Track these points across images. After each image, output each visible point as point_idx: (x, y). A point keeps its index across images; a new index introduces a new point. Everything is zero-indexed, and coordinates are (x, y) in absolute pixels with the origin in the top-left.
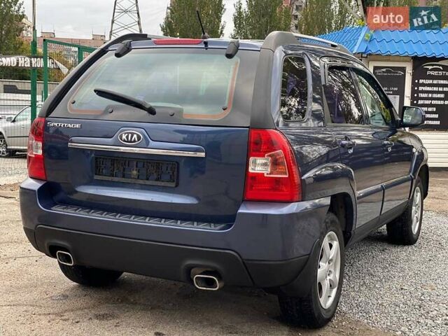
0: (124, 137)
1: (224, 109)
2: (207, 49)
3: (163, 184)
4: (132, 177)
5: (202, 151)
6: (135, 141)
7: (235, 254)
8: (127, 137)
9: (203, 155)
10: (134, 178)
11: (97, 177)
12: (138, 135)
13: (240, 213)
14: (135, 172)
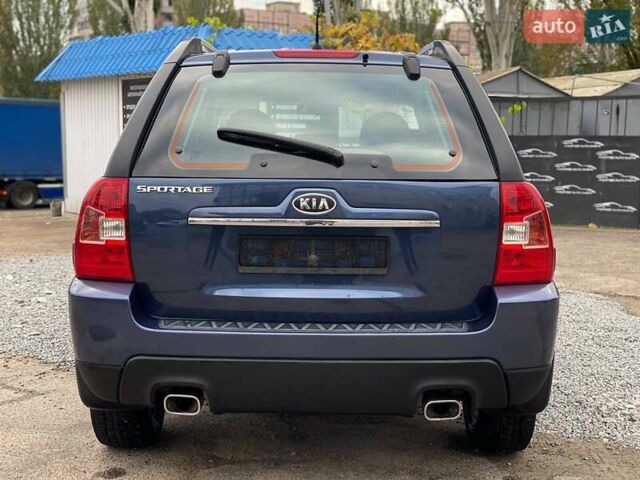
0: (303, 203)
1: (453, 156)
2: (365, 65)
3: (367, 271)
4: (309, 264)
5: (436, 219)
6: (324, 209)
7: (493, 362)
8: (310, 203)
9: (436, 224)
10: (312, 266)
11: (242, 269)
12: (328, 200)
13: (501, 304)
14: (313, 257)
